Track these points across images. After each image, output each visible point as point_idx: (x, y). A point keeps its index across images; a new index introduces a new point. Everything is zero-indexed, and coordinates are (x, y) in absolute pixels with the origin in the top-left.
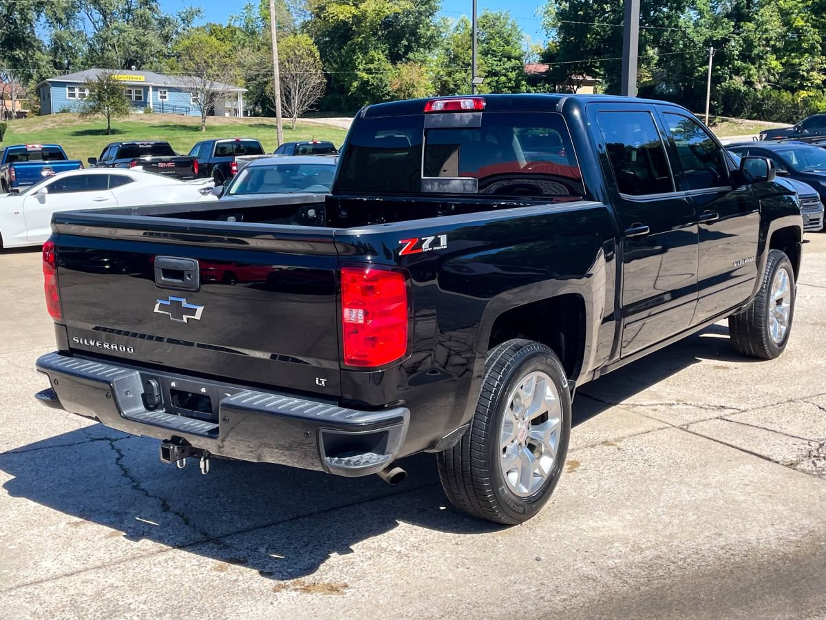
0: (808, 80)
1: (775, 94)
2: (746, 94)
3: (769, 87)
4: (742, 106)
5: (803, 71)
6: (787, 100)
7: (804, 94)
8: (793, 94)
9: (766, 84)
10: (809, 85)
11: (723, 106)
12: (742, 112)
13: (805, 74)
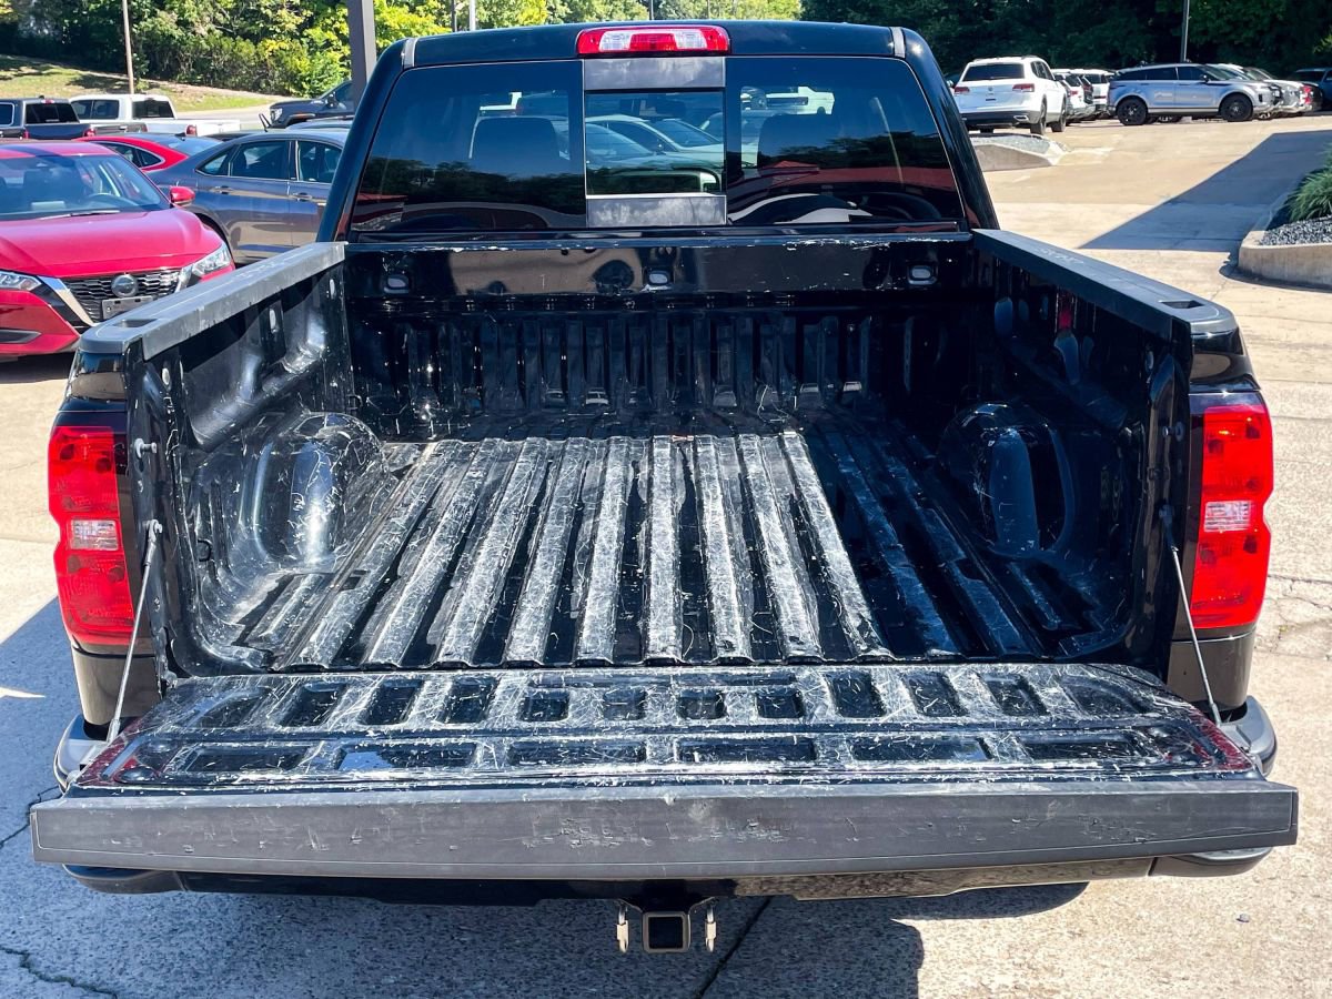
0: (276, 23)
1: (227, 43)
2: (182, 42)
3: (218, 31)
4: (177, 62)
5: (266, 8)
6: (248, 55)
7: (272, 44)
8: (256, 44)
9: (213, 27)
10: (278, 30)
11: (148, 62)
12: (178, 73)
13: (269, 12)
